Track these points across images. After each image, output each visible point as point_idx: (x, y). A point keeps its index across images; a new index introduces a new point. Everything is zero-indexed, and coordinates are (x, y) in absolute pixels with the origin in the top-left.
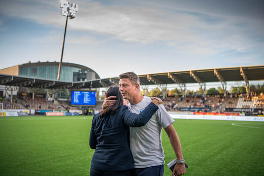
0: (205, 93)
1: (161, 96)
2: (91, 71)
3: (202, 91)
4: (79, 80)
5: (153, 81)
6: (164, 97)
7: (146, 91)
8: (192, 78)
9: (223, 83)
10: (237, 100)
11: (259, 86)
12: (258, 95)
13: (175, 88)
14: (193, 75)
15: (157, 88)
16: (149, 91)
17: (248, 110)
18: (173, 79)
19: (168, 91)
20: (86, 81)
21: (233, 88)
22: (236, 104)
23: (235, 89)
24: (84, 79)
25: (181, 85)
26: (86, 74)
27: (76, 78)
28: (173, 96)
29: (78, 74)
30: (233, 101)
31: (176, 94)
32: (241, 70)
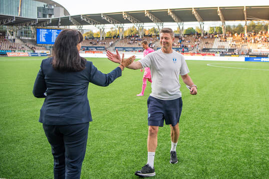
0: (183, 33)
1: (137, 35)
2: (59, 6)
3: (180, 30)
4: (44, 16)
5: (129, 19)
6: (141, 37)
7: (121, 30)
8: (170, 17)
9: (201, 23)
10: (214, 40)
11: (234, 26)
12: (233, 35)
13: (152, 27)
14: (171, 14)
15: (134, 27)
16: (125, 29)
17: (223, 51)
18: (150, 17)
19: (146, 30)
20: (53, 17)
21: (211, 27)
22: (212, 45)
23: (212, 29)
24: (50, 15)
25: (159, 24)
26: (53, 9)
27: (41, 14)
28: (151, 36)
29: (44, 9)
30: (209, 42)
31: (153, 34)
32: (219, 10)
